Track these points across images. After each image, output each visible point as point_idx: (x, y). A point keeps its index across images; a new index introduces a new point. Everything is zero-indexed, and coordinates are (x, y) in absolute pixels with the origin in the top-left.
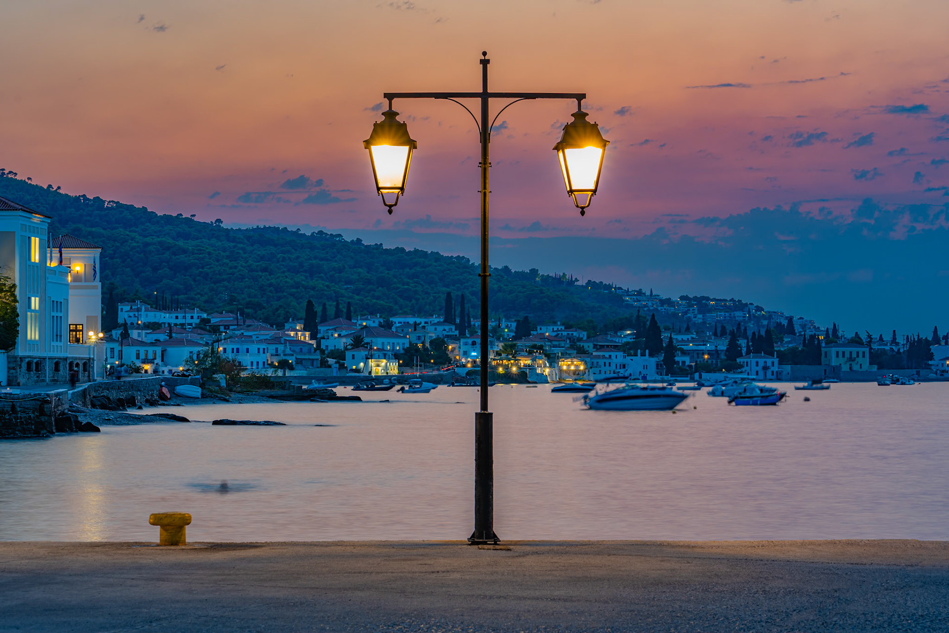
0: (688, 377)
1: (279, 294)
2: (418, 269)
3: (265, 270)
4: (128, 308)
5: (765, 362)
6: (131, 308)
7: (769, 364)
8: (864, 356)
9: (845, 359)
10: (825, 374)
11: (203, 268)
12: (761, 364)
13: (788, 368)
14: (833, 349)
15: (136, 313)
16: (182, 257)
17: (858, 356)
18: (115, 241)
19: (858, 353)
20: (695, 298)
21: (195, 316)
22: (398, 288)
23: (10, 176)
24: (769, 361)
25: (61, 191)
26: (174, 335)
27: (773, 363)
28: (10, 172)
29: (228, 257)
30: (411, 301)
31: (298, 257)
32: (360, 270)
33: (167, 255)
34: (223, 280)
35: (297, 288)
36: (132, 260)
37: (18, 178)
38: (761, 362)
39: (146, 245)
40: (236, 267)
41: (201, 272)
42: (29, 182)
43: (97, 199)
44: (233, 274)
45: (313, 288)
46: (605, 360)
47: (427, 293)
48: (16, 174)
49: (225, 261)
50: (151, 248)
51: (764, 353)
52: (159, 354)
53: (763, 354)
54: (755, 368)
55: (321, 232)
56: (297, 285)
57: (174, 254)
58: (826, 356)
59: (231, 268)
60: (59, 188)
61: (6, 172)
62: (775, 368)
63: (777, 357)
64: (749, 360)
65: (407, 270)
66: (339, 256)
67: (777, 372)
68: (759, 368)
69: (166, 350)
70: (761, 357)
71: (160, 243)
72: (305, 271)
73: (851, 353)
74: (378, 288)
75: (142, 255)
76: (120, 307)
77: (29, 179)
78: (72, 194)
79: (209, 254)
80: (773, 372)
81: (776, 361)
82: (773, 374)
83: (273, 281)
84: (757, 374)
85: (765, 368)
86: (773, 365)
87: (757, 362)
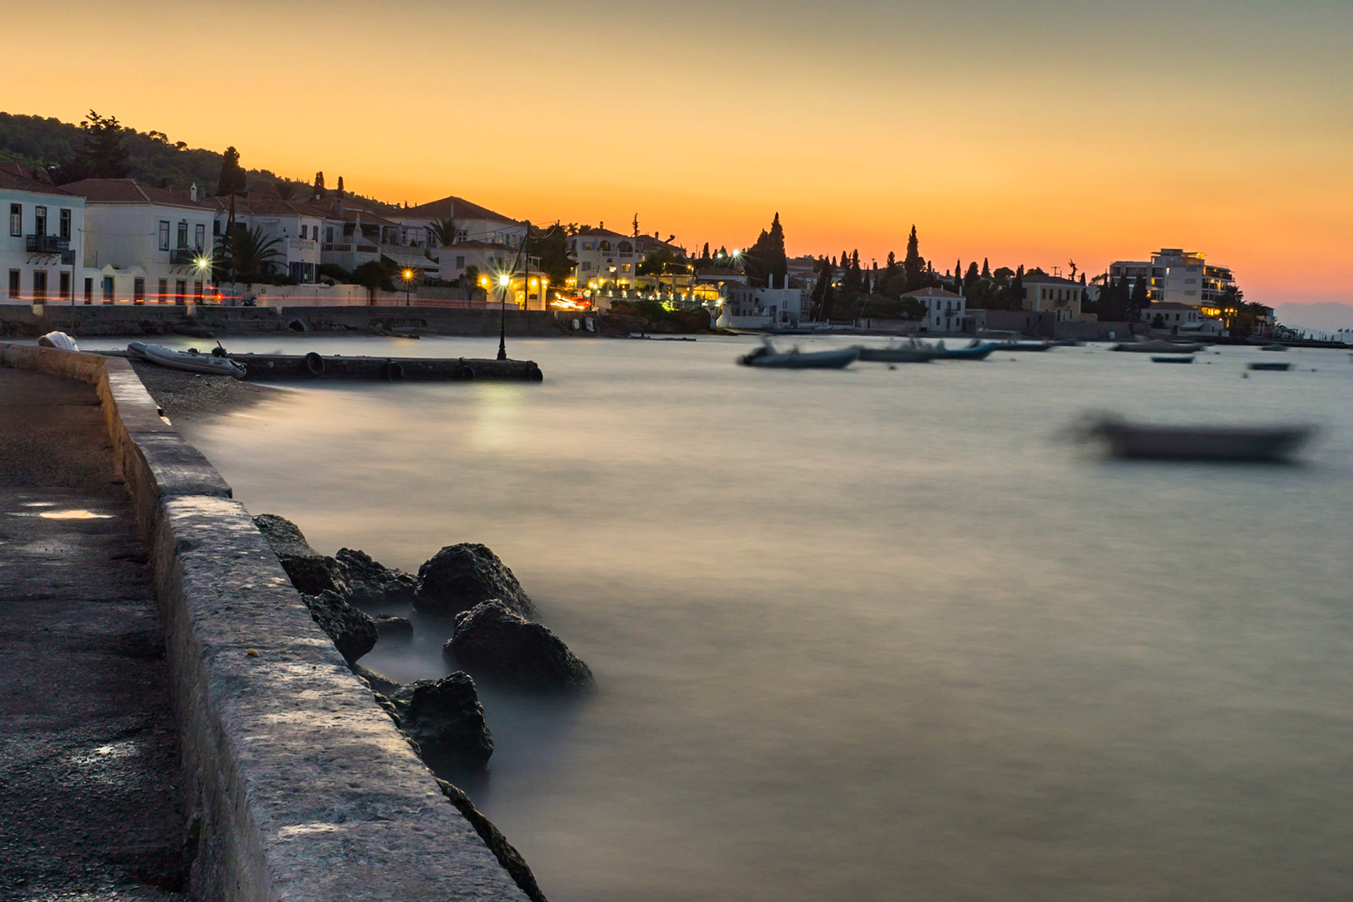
0: (852, 325)
5: (949, 303)
7: (954, 307)
8: (1075, 298)
9: (1053, 302)
10: (1028, 326)
12: (944, 307)
13: (977, 312)
14: (1040, 284)
17: (1068, 298)
19: (1068, 292)
24: (954, 301)
27: (959, 304)
38: (944, 301)
51: (944, 288)
53: (942, 289)
54: (936, 313)
62: (962, 314)
63: (963, 294)
64: (928, 298)
67: (964, 320)
68: (941, 313)
70: (942, 295)
73: (1060, 291)
80: (958, 320)
81: (963, 301)
82: (958, 324)
84: (938, 323)
85: (949, 313)
86: (959, 309)
87: (939, 303)
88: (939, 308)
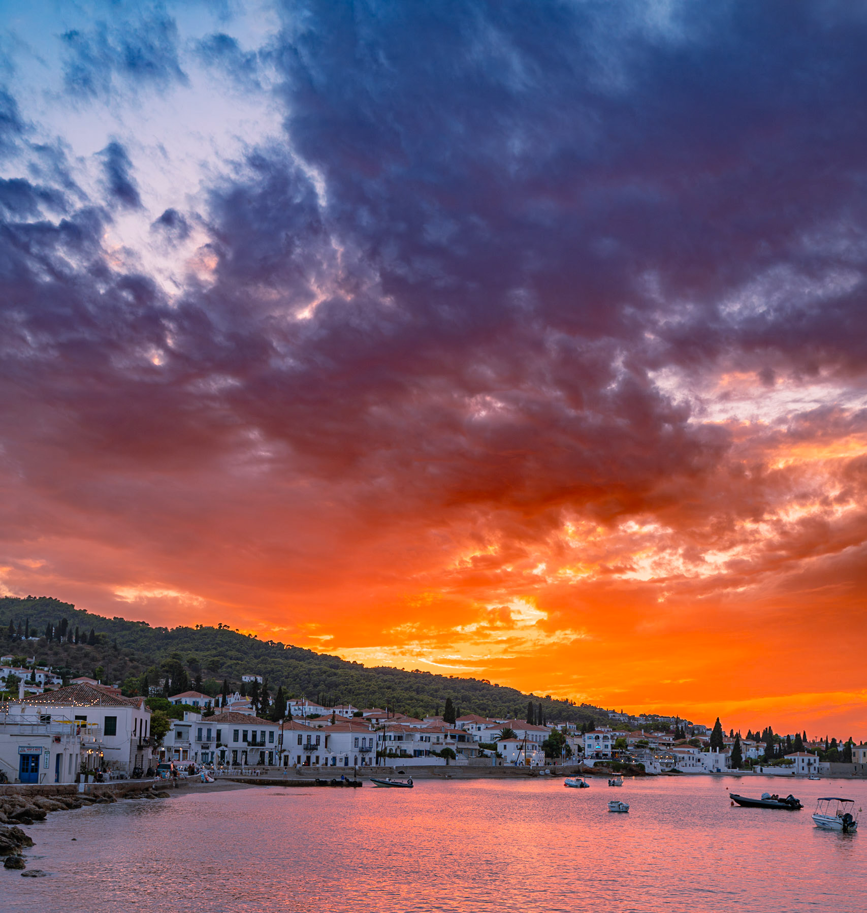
1: (399, 704)
2: (485, 691)
3: (389, 688)
4: (295, 703)
5: (809, 760)
6: (297, 703)
7: (812, 761)
10: (856, 770)
11: (348, 685)
12: (806, 761)
13: (827, 765)
14: (861, 750)
15: (301, 707)
16: (334, 678)
18: (289, 667)
20: (650, 716)
21: (349, 711)
22: (476, 702)
23: (225, 628)
24: (812, 759)
25: (257, 639)
26: (336, 722)
27: (815, 760)
28: (225, 626)
29: (364, 679)
30: (485, 711)
31: (409, 682)
32: (449, 691)
33: (324, 676)
34: (362, 694)
35: (412, 700)
36: (300, 680)
37: (230, 629)
39: (311, 670)
40: (370, 686)
41: (347, 688)
42: (237, 632)
43: (280, 643)
44: (368, 690)
45: (422, 701)
46: (690, 755)
47: (495, 706)
48: (229, 627)
49: (362, 681)
50: (314, 672)
52: (323, 740)
53: (806, 753)
54: (801, 764)
55: (417, 670)
56: (411, 699)
57: (329, 676)
58: (854, 756)
59: (367, 686)
60: (256, 636)
61: (223, 625)
62: (817, 765)
63: (818, 755)
64: (796, 758)
65: (478, 692)
66: (433, 683)
67: (818, 769)
68: (805, 764)
69: (330, 735)
70: (805, 756)
71: (319, 669)
72: (414, 690)
74: (463, 702)
75: (307, 676)
76: (288, 703)
77: (237, 630)
78: (264, 641)
79: (352, 676)
80: (815, 768)
81: (817, 758)
82: (815, 770)
83: (395, 695)
84: (803, 769)
85: (809, 764)
86: (815, 762)
87: (803, 760)
88: (803, 762)
